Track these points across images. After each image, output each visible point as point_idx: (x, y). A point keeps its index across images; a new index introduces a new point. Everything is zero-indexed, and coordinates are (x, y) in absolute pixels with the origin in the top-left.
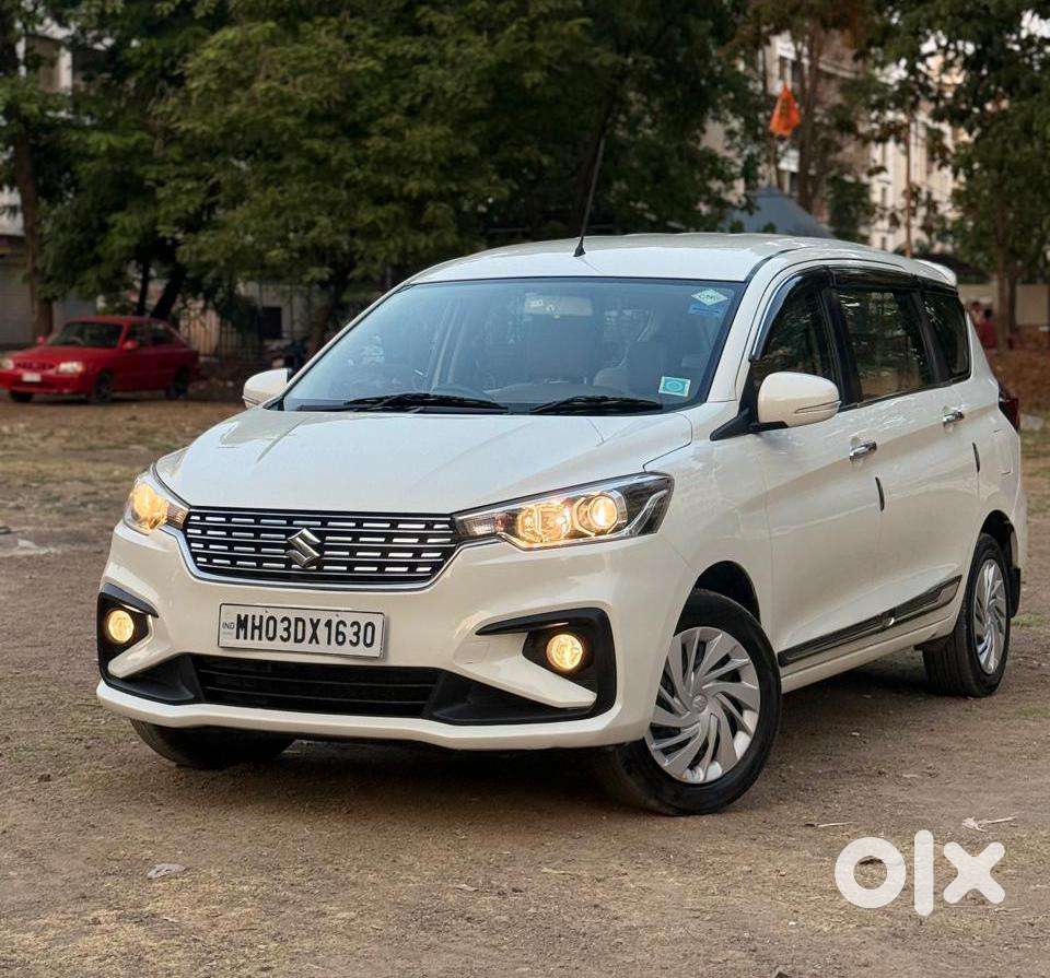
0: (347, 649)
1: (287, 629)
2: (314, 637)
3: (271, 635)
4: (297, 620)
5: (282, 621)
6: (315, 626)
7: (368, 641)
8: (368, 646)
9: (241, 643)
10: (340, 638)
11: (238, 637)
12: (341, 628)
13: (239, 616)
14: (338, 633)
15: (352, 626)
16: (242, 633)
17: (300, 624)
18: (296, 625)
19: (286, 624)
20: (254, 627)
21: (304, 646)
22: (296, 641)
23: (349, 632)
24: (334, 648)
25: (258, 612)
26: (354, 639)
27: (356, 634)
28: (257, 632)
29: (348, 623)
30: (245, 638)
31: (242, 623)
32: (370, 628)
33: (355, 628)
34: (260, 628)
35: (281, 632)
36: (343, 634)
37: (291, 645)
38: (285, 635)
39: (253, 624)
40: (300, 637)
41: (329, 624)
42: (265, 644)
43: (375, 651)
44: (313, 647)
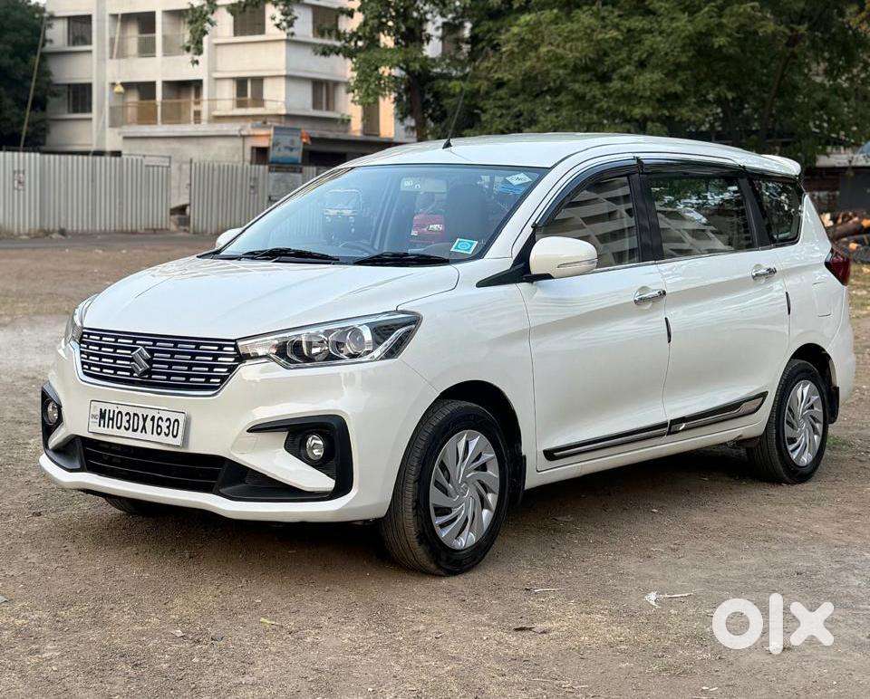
0: (162, 438)
1: (128, 421)
2: (144, 427)
3: (119, 424)
4: (135, 414)
5: (126, 414)
6: (145, 420)
7: (175, 434)
8: (175, 437)
9: (102, 430)
10: (159, 429)
11: (100, 424)
12: (160, 422)
13: (101, 409)
14: (158, 426)
15: (166, 421)
16: (102, 422)
17: (136, 417)
18: (134, 418)
19: (128, 418)
20: (109, 419)
21: (138, 435)
22: (133, 429)
23: (164, 425)
24: (155, 437)
25: (112, 408)
26: (167, 431)
27: (168, 427)
28: (111, 422)
29: (164, 420)
30: (104, 426)
31: (102, 415)
32: (176, 423)
33: (168, 424)
34: (113, 419)
35: (125, 423)
36: (161, 426)
37: (130, 433)
38: (127, 425)
39: (109, 415)
40: (135, 428)
41: (153, 419)
42: (115, 431)
43: (178, 441)
44: (143, 436)
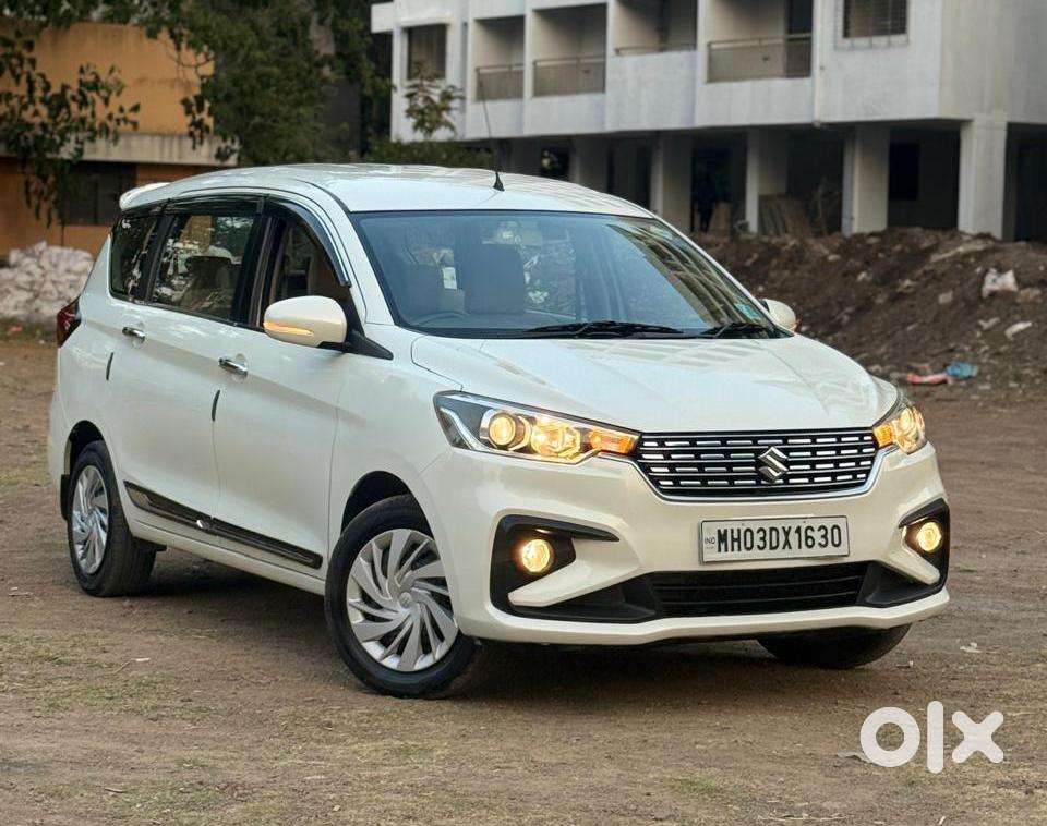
0: (817, 551)
1: (763, 539)
2: (787, 543)
3: (749, 545)
4: (772, 529)
5: (758, 532)
6: (787, 533)
7: (837, 542)
8: (837, 546)
9: (723, 556)
10: (810, 542)
11: (719, 551)
12: (810, 533)
13: (719, 531)
14: (807, 537)
15: (819, 530)
16: (723, 547)
17: (774, 533)
18: (771, 534)
19: (761, 535)
20: (733, 540)
21: (779, 553)
22: (772, 548)
23: (817, 535)
24: (805, 552)
25: (735, 526)
26: (823, 542)
27: (825, 537)
28: (736, 544)
29: (816, 528)
30: (726, 550)
31: (722, 538)
32: (836, 530)
33: (823, 532)
34: (738, 540)
35: (757, 542)
36: (812, 538)
37: (767, 553)
38: (762, 544)
39: (732, 536)
40: (774, 544)
41: (798, 530)
42: (744, 554)
43: (842, 550)
44: (787, 553)
